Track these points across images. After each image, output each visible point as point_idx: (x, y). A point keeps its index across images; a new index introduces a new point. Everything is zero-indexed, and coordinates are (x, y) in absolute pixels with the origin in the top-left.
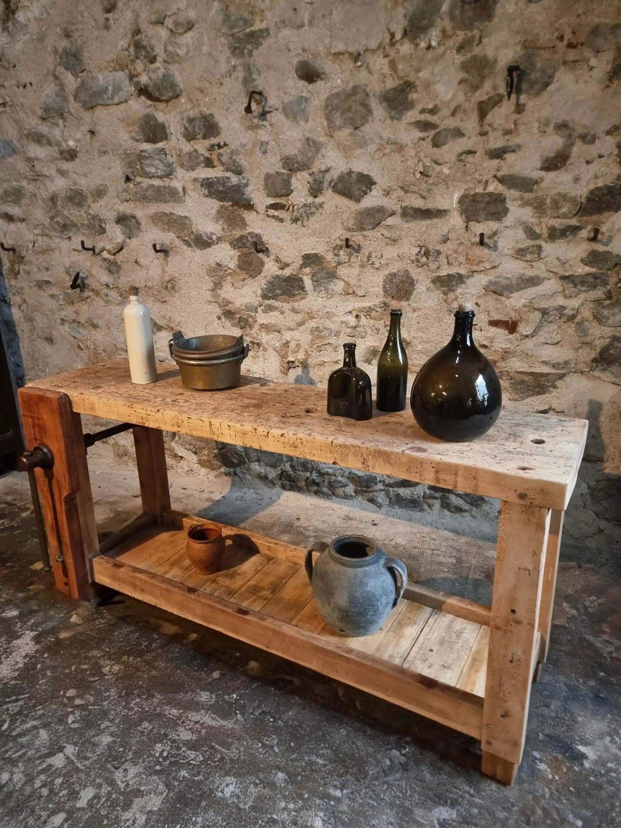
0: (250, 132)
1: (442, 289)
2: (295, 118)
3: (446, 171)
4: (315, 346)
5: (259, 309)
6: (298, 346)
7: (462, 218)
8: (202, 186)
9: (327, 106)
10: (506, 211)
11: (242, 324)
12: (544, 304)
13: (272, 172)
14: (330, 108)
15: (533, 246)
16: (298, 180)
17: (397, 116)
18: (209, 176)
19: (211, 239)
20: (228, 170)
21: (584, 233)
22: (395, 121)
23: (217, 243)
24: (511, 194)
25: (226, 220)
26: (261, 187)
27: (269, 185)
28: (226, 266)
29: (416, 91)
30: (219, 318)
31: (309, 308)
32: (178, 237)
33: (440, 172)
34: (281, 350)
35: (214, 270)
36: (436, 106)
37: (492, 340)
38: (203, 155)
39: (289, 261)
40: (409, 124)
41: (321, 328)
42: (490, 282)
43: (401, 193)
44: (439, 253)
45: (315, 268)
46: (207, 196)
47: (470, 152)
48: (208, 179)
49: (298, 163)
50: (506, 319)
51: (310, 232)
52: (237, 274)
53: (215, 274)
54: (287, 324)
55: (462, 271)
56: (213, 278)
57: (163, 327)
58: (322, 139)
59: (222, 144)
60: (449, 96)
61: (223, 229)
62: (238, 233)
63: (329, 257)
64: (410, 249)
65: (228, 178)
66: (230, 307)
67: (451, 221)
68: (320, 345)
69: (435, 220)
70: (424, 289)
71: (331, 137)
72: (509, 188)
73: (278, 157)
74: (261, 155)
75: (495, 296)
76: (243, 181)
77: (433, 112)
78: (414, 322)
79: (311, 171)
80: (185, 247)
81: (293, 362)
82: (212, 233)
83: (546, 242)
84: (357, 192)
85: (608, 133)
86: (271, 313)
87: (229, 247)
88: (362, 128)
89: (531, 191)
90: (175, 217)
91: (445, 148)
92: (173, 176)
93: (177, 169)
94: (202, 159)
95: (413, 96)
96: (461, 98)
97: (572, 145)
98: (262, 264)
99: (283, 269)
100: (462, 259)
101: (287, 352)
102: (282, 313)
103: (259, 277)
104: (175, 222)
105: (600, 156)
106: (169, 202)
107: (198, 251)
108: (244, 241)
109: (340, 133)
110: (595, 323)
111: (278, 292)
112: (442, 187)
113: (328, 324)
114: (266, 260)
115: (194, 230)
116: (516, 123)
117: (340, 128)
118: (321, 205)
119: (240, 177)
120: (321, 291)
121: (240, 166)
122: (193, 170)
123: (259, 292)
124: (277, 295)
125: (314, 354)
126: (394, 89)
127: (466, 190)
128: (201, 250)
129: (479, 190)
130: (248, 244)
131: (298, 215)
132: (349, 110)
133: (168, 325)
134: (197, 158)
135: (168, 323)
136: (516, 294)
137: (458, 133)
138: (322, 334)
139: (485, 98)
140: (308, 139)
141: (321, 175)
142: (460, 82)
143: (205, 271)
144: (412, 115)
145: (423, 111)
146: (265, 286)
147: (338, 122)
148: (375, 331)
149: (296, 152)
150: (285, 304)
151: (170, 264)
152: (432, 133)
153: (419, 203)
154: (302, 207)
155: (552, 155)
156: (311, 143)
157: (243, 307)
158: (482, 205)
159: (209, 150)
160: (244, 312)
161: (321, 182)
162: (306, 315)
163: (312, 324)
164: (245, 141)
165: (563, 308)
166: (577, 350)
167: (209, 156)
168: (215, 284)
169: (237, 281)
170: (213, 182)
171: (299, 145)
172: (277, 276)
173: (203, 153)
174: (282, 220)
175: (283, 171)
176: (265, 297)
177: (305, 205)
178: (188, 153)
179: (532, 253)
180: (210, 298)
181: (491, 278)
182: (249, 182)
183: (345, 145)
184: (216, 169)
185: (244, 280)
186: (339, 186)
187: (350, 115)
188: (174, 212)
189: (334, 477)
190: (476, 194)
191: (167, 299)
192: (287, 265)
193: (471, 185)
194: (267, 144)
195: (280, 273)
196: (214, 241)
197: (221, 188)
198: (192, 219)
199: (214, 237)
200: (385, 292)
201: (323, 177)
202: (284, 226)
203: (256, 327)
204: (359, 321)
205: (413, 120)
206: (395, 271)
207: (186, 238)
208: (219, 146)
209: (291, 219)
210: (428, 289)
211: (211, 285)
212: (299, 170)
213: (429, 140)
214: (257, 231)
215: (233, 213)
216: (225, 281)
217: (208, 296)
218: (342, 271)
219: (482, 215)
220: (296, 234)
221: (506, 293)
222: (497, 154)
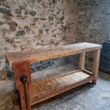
1: (46, 31)
4: (28, 44)
5: (15, 38)
6: (24, 45)
7: (49, 20)
10: (53, 19)
11: (11, 42)
12: (58, 33)
13: (17, 9)
17: (39, 2)
21: (61, 23)
23: (4, 24)
26: (14, 12)
28: (7, 29)
30: (5, 42)
31: (26, 37)
33: (46, 13)
35: (3, 30)
39: (21, 27)
42: (52, 30)
43: (40, 15)
44: (46, 26)
47: (49, 10)
50: (54, 35)
54: (21, 41)
55: (49, 28)
58: (27, 4)
62: (9, 21)
63: (29, 26)
65: (6, 8)
69: (45, 20)
72: (54, 16)
73: (18, 6)
74: (14, 5)
77: (44, 3)
82: (2, 21)
83: (57, 24)
85: (62, 10)
86: (18, 39)
87: (7, 24)
88: (34, 3)
91: (46, 9)
96: (47, 2)
98: (16, 28)
103: (15, 31)
105: (61, 13)
108: (11, 23)
113: (30, 39)
116: (54, 7)
117: (30, 2)
120: (28, 33)
123: (15, 35)
124: (20, 35)
136: (55, 32)
139: (50, 2)
140: (24, 3)
146: (17, 33)
148: (38, 40)
149: (22, 5)
152: (44, 6)
153: (43, 17)
155: (57, 12)
157: (12, 38)
161: (27, 12)
163: (27, 40)
164: (10, 1)
172: (19, 31)
177: (24, 16)
182: (12, 10)
184: (2, 6)
185: (11, 32)
186: (31, 13)
190: (50, 17)
200: (39, 32)
203: (15, 42)
204: (35, 38)
205: (41, 4)
206: (40, 29)
209: (22, 19)
211: (2, 34)
212: (23, 9)
216: (6, 33)
217: (2, 37)
218: (31, 29)
222: (52, 11)
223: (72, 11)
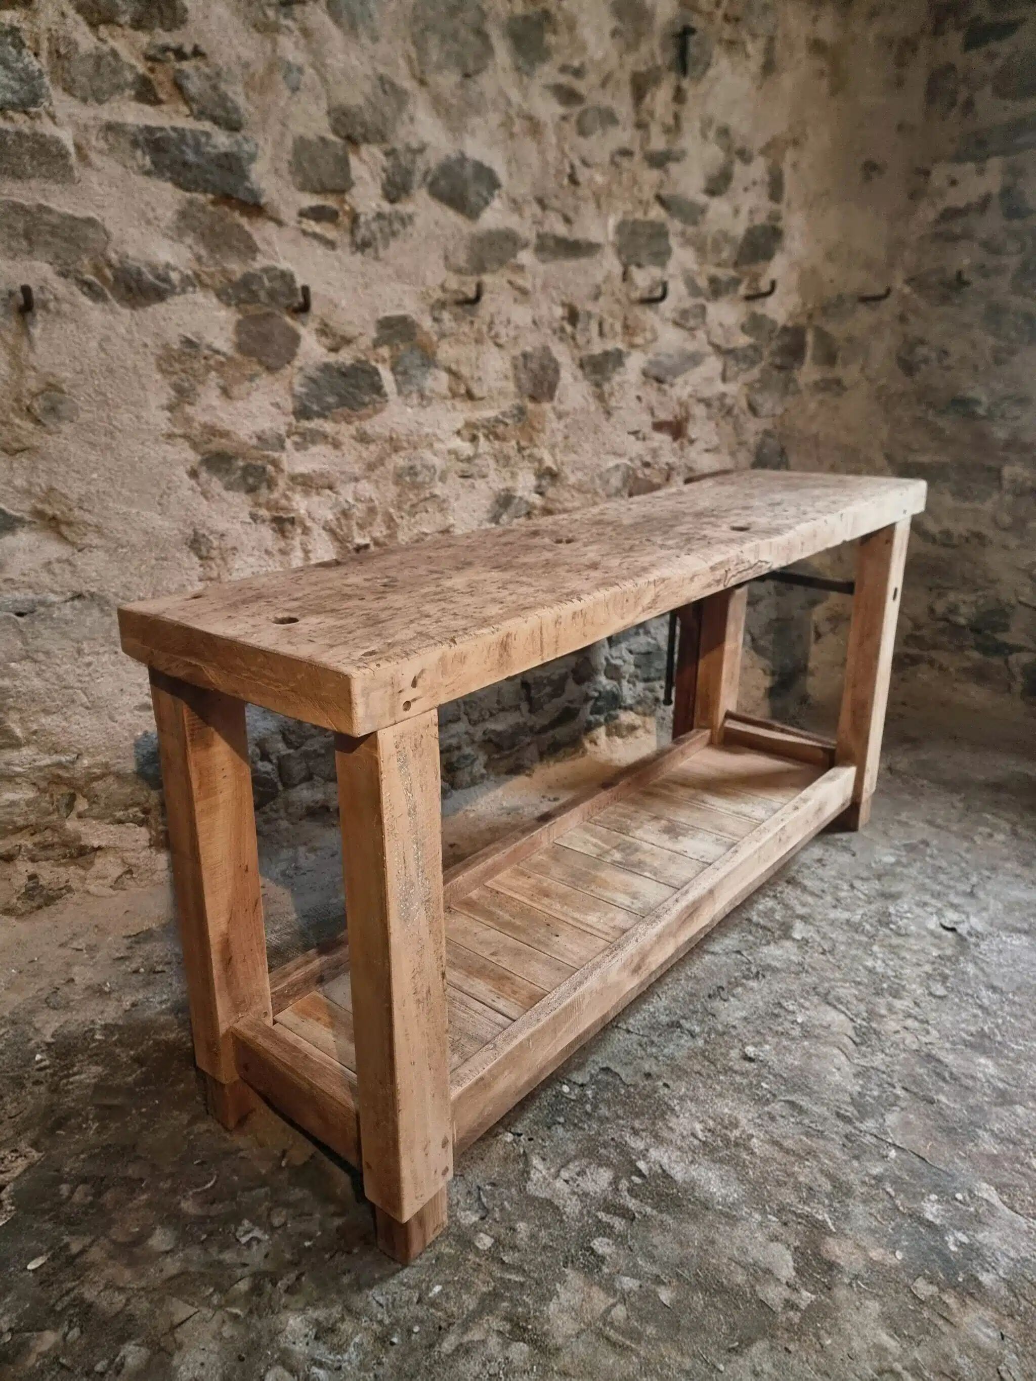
0: (256, 35)
1: (593, 377)
2: (353, 27)
3: (599, 179)
4: (407, 507)
5: (288, 443)
6: (372, 511)
7: (620, 258)
8: (135, 144)
9: (416, 19)
10: (668, 252)
11: (251, 480)
12: (707, 393)
13: (311, 136)
14: (421, 25)
15: (696, 306)
16: (361, 159)
17: (526, 67)
18: (153, 123)
19: (166, 280)
20: (200, 115)
21: (743, 290)
22: (525, 79)
23: (184, 291)
24: (675, 226)
25: (203, 235)
26: (284, 167)
27: (305, 165)
28: (209, 347)
29: (555, 32)
30: (193, 474)
31: (392, 430)
32: (63, 274)
33: (591, 180)
34: (340, 526)
35: (180, 357)
36: (582, 65)
37: (654, 452)
38: (132, 67)
39: (351, 331)
40: (546, 87)
41: (419, 468)
42: (650, 362)
43: (536, 209)
44: (589, 315)
45: (402, 347)
46: (148, 173)
47: (626, 153)
48: (149, 130)
49: (363, 124)
50: (670, 418)
51: (390, 271)
52: (238, 366)
53: (177, 366)
54: (347, 468)
55: (621, 346)
56: (174, 378)
57: (20, 521)
58: (408, 84)
59: (188, 49)
60: (599, 55)
61: (199, 259)
62: (236, 268)
63: (427, 323)
64: (550, 308)
65: (208, 135)
66: (217, 444)
67: (605, 263)
68: (415, 501)
69: (584, 261)
70: (571, 380)
71: (422, 82)
72: (672, 216)
73: (324, 105)
74: (287, 93)
75: (655, 385)
76: (246, 147)
77: (578, 73)
78: (560, 438)
79: (387, 147)
80: (85, 301)
81: (367, 546)
82: (168, 266)
83: (708, 300)
84: (473, 199)
85: (764, 152)
86: (314, 449)
87: (215, 300)
88: (478, 78)
89: (695, 223)
90: (54, 220)
91: (594, 138)
92: (40, 110)
93: (52, 92)
94: (130, 77)
95: (550, 39)
96: (614, 61)
97: (731, 162)
98: (295, 339)
99: (334, 350)
100: (618, 327)
101: (349, 528)
102: (336, 445)
103: (288, 370)
104: (53, 234)
105: (754, 183)
106: (30, 177)
107: (126, 312)
108: (254, 288)
109: (440, 79)
110: (749, 415)
111: (331, 400)
112: (592, 205)
113: (428, 456)
114: (302, 331)
115: (113, 256)
116: (676, 117)
117: (439, 68)
118: (410, 217)
119: (239, 136)
120: (411, 392)
121: (236, 109)
122: (100, 102)
123: (289, 405)
124: (329, 408)
125: (405, 522)
126: (526, 18)
127: (625, 213)
128: (133, 307)
129: (639, 215)
130: (262, 295)
131: (368, 234)
132: (455, 36)
133: (39, 514)
134: (115, 72)
135: (40, 506)
136: (679, 380)
137: (609, 118)
138: (420, 479)
139: (643, 68)
140: (381, 79)
141: (409, 156)
142: (615, 33)
143: (152, 359)
144: (548, 73)
145: (564, 69)
146: (304, 390)
147: (435, 55)
148: (502, 462)
149: (360, 101)
150: (343, 426)
151: (40, 347)
152: (577, 110)
153: (561, 229)
154: (374, 219)
155: (715, 172)
156: (387, 87)
157: (254, 441)
158: (642, 241)
159: (148, 58)
160: (254, 453)
161: (409, 173)
162: (387, 446)
163: (399, 461)
164: (248, 54)
165: (724, 395)
166: (733, 454)
167: (148, 74)
168: (180, 391)
169: (238, 382)
170: (168, 139)
171: (367, 87)
172: (326, 368)
173: (133, 62)
174: (331, 244)
175: (331, 137)
176: (302, 413)
177: (380, 216)
178: (90, 56)
179: (695, 316)
180: (165, 427)
181: (650, 356)
182: (260, 152)
183: (452, 106)
184: (164, 107)
185: (251, 378)
186: (442, 183)
187: (456, 47)
188: (52, 205)
189: (457, 753)
190: (635, 222)
191: (35, 441)
192: (347, 341)
193: (629, 207)
194: (300, 70)
195: (332, 358)
196: (174, 287)
197: (191, 157)
198: (109, 226)
199: (174, 276)
200: (519, 387)
201: (413, 162)
202: (339, 259)
203: (282, 483)
204: (477, 447)
205: (551, 81)
206: (529, 349)
207: (90, 277)
208: (180, 55)
209: (353, 243)
210: (575, 379)
211: (167, 395)
212: (367, 140)
213: (573, 120)
214: (284, 265)
215: (222, 219)
216: (202, 383)
217: (161, 420)
218: (446, 352)
219: (644, 257)
220: (363, 275)
221: (669, 378)
222: (659, 161)
223: (871, 168)
